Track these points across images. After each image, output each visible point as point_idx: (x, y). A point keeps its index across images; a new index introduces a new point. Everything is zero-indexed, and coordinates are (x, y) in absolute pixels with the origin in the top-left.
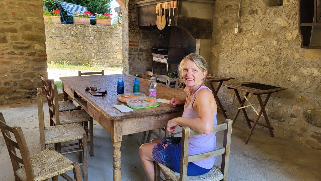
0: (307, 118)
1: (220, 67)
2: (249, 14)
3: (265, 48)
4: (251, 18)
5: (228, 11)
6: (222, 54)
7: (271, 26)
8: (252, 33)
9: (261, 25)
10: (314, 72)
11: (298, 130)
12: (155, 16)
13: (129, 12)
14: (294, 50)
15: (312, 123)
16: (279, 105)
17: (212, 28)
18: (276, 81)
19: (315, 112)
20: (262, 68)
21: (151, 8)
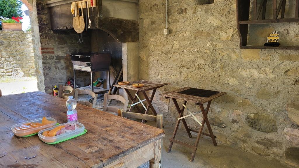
0: (250, 123)
1: (150, 72)
2: (178, 14)
3: (199, 50)
4: (181, 18)
5: (155, 11)
6: (151, 57)
7: (204, 26)
8: (183, 34)
9: (191, 25)
10: (254, 74)
11: (241, 136)
12: (71, 17)
13: (37, 13)
14: (230, 50)
15: (256, 128)
16: (218, 110)
17: (138, 29)
18: (213, 85)
19: (259, 116)
20: (197, 71)
21: (65, 9)
